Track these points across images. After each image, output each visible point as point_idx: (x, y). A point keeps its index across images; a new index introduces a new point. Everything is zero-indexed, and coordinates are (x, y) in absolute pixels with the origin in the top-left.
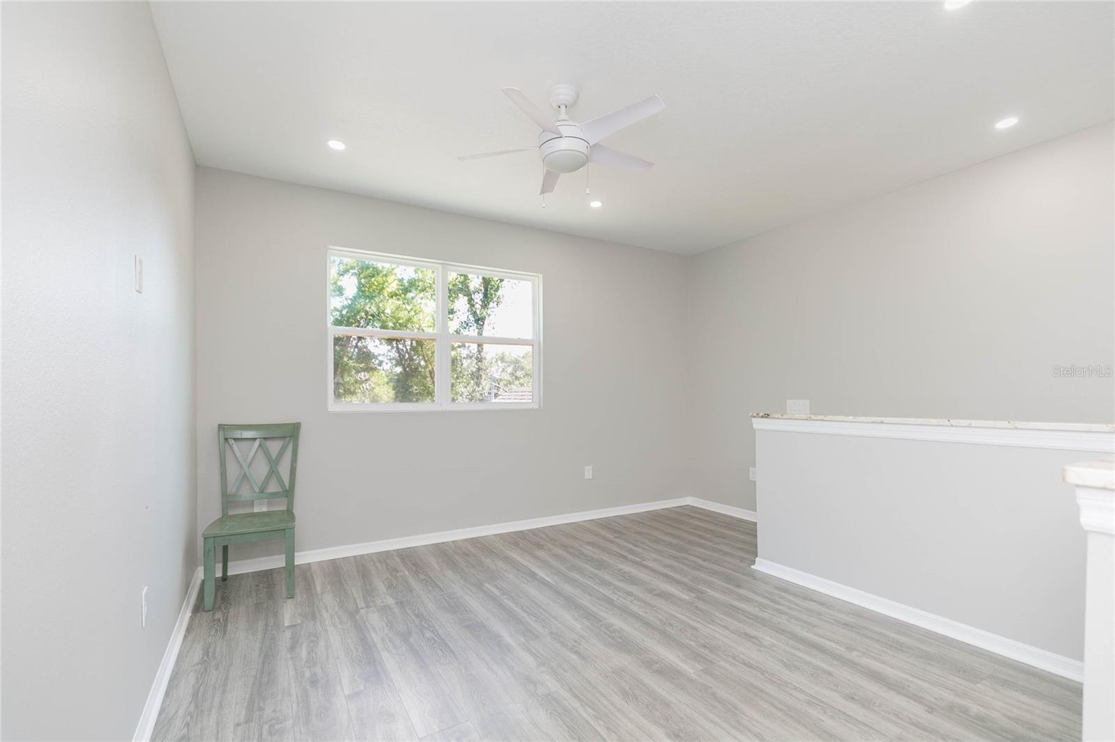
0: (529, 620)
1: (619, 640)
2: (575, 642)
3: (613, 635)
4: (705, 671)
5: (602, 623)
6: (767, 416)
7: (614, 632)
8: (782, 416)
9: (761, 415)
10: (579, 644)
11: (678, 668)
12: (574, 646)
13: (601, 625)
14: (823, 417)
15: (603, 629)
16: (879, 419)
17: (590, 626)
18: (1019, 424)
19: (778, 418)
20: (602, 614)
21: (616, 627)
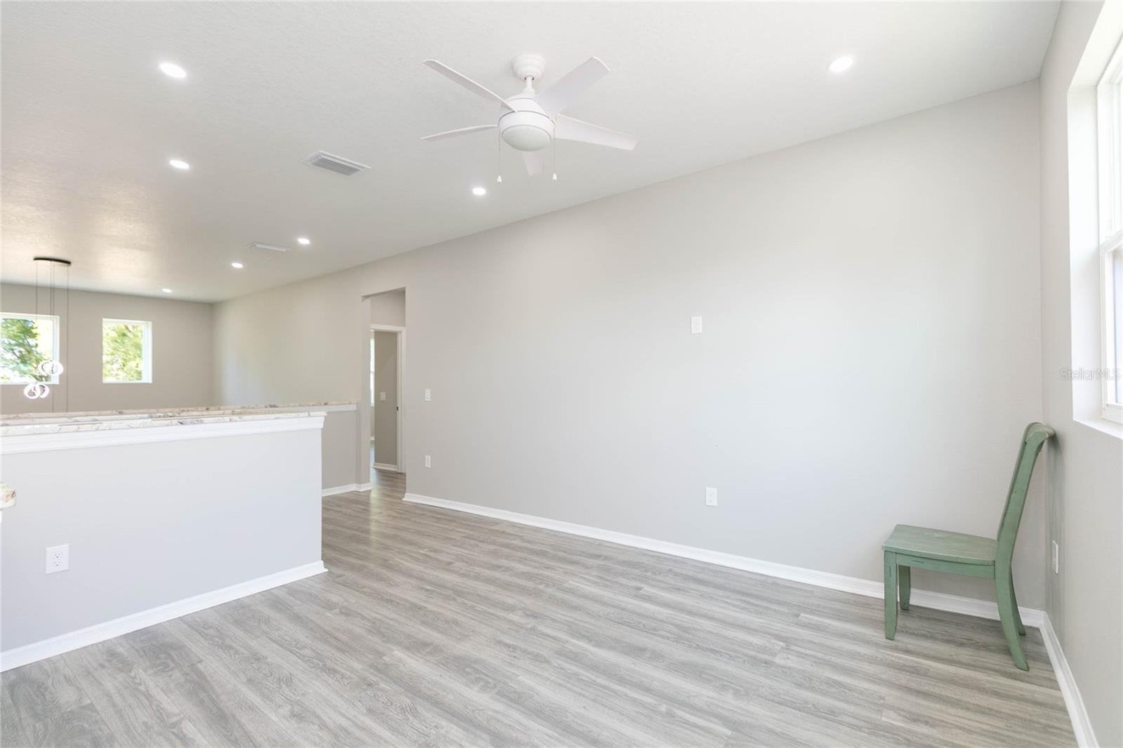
0: (590, 675)
1: (468, 670)
2: (515, 657)
3: (478, 676)
4: (380, 654)
5: (496, 691)
7: (477, 680)
10: (510, 656)
11: (407, 653)
12: (515, 652)
13: (495, 686)
15: (491, 681)
17: (509, 681)
20: (500, 707)
21: (476, 688)
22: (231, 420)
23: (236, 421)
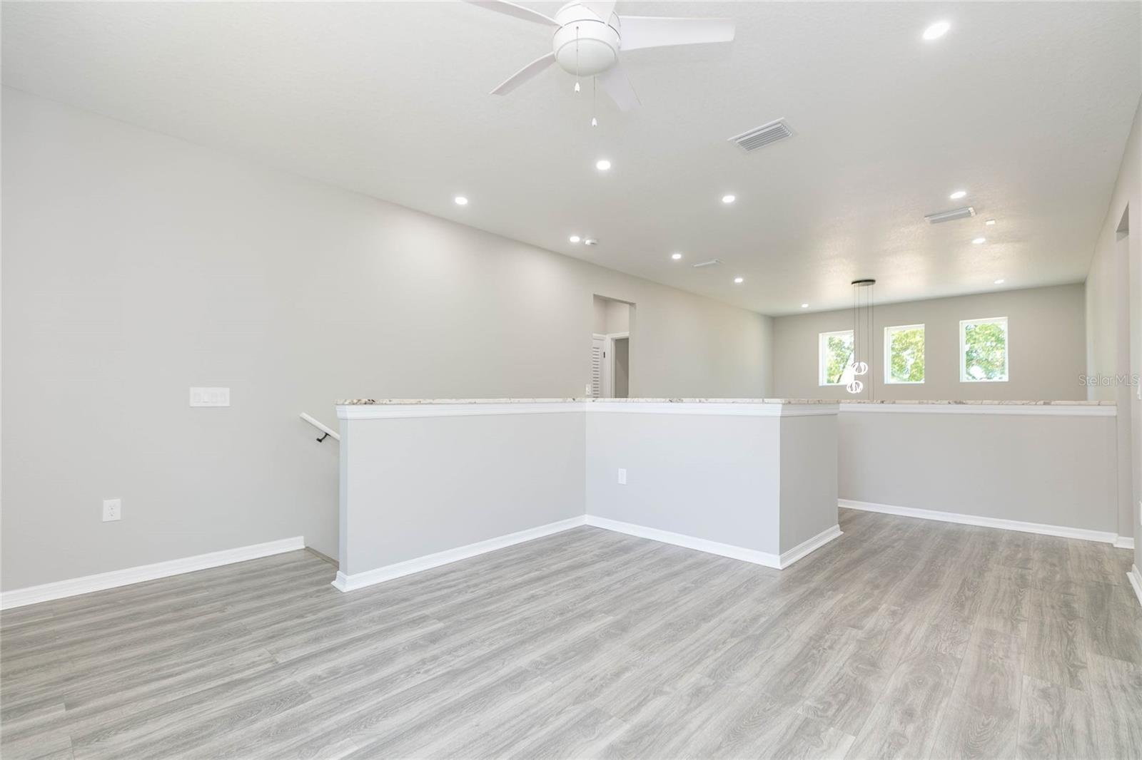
6: (372, 402)
8: (390, 401)
9: (363, 401)
14: (431, 401)
16: (473, 400)
18: (537, 400)
19: (386, 404)
22: (700, 401)
23: (703, 402)
